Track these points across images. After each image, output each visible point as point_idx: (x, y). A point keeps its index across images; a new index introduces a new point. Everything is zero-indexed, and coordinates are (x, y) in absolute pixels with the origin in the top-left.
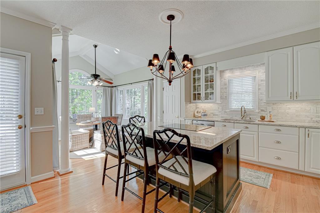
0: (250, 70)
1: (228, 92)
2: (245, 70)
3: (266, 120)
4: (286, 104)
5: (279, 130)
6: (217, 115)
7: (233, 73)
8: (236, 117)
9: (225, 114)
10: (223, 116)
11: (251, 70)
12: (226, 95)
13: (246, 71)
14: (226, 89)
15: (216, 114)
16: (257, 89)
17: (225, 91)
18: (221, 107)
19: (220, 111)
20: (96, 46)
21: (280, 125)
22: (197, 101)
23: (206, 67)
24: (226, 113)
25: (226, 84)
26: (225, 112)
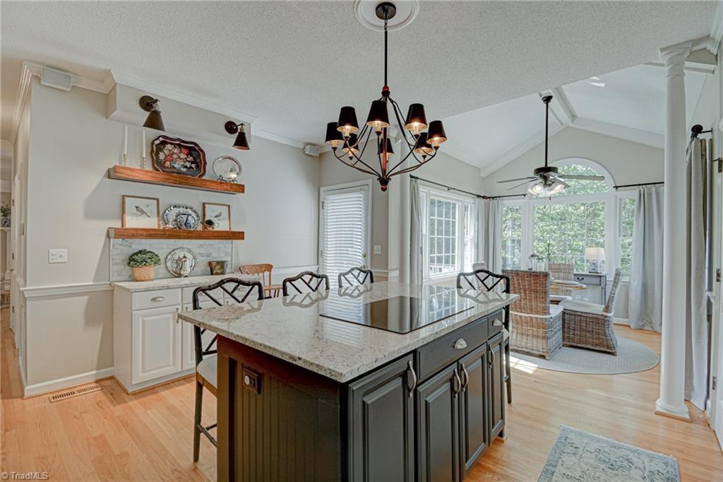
20: (548, 99)
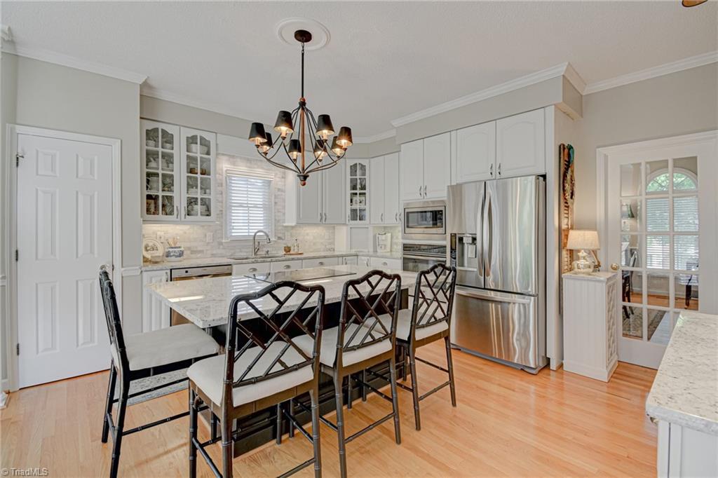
0: (262, 168)
1: (226, 202)
2: (256, 166)
3: (291, 252)
4: (304, 229)
5: (321, 264)
6: (201, 252)
7: (234, 164)
8: (241, 252)
9: (219, 248)
10: (214, 252)
11: (264, 169)
12: (222, 207)
13: (258, 168)
14: (222, 194)
15: (199, 249)
16: (273, 203)
17: (220, 199)
18: (212, 234)
19: (208, 243)
21: (325, 257)
22: (161, 216)
23: (191, 133)
24: (221, 247)
25: (222, 184)
26: (221, 244)
